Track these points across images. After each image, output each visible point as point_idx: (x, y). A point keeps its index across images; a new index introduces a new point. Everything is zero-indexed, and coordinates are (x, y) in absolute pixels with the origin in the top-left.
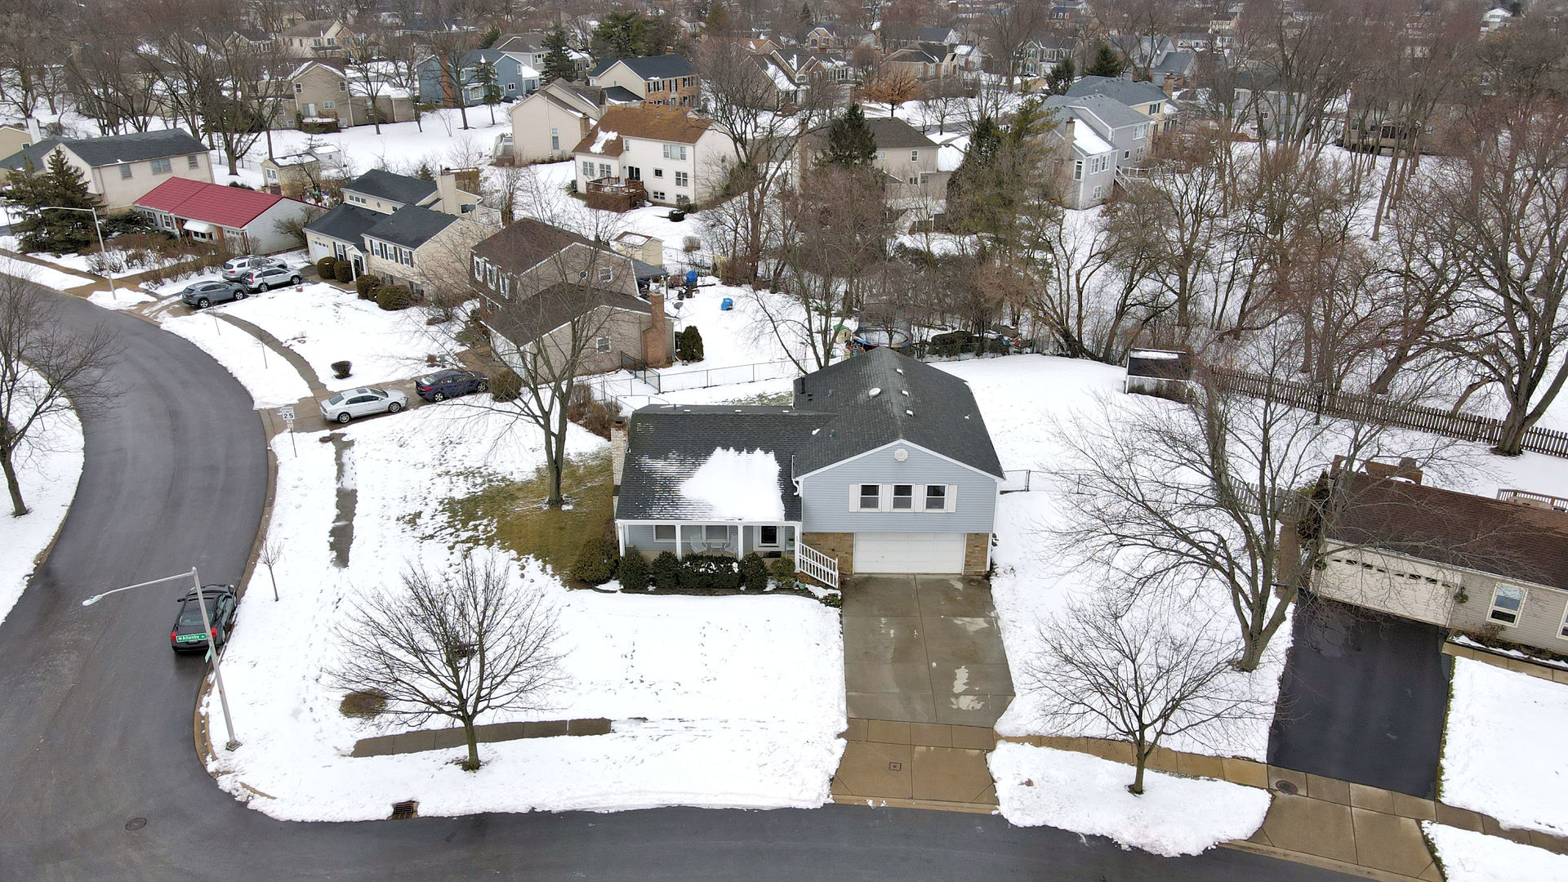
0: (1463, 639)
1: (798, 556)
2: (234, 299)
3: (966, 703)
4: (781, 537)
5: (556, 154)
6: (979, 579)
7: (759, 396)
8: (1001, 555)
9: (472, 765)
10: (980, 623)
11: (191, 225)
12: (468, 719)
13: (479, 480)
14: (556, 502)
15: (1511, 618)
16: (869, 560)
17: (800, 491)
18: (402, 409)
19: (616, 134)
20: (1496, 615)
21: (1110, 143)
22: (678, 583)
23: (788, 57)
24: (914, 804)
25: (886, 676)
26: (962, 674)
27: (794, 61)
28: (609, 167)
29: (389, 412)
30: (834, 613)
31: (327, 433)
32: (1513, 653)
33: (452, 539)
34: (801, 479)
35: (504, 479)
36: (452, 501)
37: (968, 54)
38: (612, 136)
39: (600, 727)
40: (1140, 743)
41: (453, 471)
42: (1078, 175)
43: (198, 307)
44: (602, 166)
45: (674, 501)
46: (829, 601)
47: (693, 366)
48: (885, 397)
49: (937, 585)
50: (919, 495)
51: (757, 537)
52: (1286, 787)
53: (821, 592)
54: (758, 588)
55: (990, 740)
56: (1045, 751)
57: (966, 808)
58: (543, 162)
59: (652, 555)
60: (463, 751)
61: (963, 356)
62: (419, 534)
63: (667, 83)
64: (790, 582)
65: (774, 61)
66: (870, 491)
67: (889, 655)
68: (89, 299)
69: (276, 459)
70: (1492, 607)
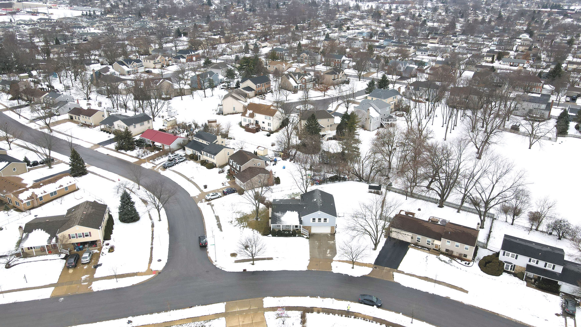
0: (412, 245)
1: (302, 230)
2: (173, 166)
3: (329, 255)
4: (298, 227)
5: (234, 112)
6: (333, 234)
7: (293, 193)
8: (337, 230)
9: (253, 264)
10: (333, 242)
11: (156, 143)
12: (253, 257)
13: (241, 214)
14: (257, 219)
15: (419, 241)
16: (313, 231)
17: (302, 219)
18: (221, 197)
19: (252, 111)
20: (417, 241)
21: (379, 113)
22: (281, 235)
23: (295, 76)
24: (320, 270)
25: (316, 251)
26: (329, 251)
27: (297, 77)
28: (250, 120)
29: (218, 198)
30: (308, 240)
31: (207, 202)
32: (420, 247)
33: (240, 226)
34: (302, 217)
35: (246, 214)
36: (237, 218)
37: (349, 63)
38: (251, 112)
39: (271, 259)
40: (353, 261)
41: (236, 212)
42: (371, 123)
43: (167, 168)
44: (248, 120)
45: (280, 221)
46: (307, 238)
47: (278, 185)
48: (317, 201)
49: (326, 235)
50: (322, 220)
51: (294, 227)
52: (375, 268)
53: (305, 237)
54: (295, 236)
55: (332, 261)
56: (341, 263)
57: (327, 270)
58: (231, 114)
59: (277, 230)
60: (252, 262)
61: (336, 182)
62: (233, 225)
63: (262, 85)
64: (300, 235)
65: (292, 77)
66: (314, 219)
67: (317, 248)
68: (141, 165)
69: (200, 208)
70: (417, 240)
